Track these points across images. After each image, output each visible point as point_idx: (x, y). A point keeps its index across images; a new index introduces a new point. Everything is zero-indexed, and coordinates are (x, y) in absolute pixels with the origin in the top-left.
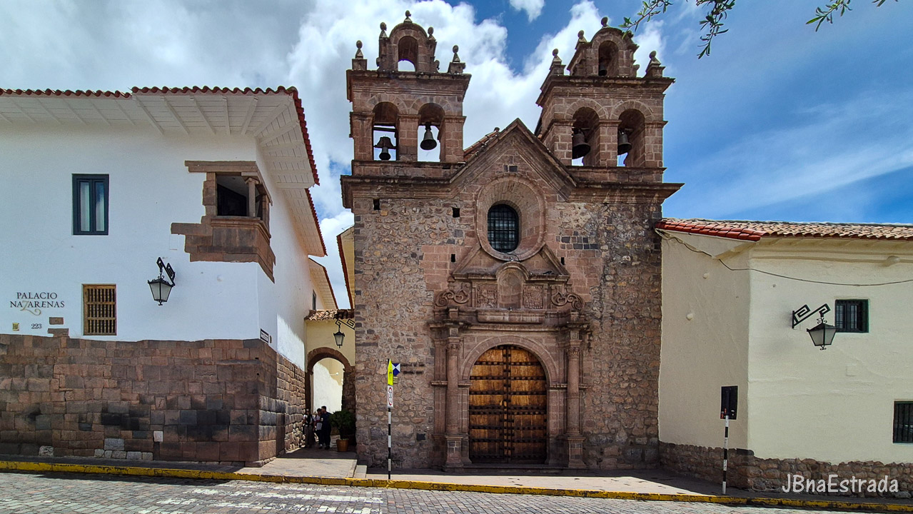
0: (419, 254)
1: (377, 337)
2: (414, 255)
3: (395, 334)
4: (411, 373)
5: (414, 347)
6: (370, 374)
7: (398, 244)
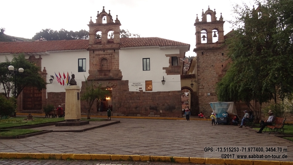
0: (214, 65)
1: (204, 87)
2: (212, 66)
3: (208, 86)
4: (213, 95)
5: (213, 89)
6: (202, 96)
7: (208, 63)
